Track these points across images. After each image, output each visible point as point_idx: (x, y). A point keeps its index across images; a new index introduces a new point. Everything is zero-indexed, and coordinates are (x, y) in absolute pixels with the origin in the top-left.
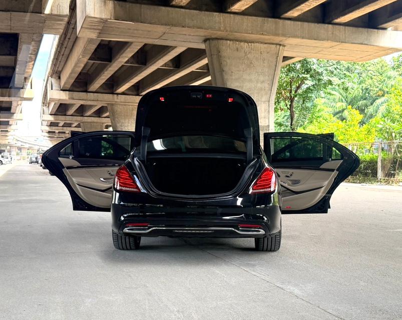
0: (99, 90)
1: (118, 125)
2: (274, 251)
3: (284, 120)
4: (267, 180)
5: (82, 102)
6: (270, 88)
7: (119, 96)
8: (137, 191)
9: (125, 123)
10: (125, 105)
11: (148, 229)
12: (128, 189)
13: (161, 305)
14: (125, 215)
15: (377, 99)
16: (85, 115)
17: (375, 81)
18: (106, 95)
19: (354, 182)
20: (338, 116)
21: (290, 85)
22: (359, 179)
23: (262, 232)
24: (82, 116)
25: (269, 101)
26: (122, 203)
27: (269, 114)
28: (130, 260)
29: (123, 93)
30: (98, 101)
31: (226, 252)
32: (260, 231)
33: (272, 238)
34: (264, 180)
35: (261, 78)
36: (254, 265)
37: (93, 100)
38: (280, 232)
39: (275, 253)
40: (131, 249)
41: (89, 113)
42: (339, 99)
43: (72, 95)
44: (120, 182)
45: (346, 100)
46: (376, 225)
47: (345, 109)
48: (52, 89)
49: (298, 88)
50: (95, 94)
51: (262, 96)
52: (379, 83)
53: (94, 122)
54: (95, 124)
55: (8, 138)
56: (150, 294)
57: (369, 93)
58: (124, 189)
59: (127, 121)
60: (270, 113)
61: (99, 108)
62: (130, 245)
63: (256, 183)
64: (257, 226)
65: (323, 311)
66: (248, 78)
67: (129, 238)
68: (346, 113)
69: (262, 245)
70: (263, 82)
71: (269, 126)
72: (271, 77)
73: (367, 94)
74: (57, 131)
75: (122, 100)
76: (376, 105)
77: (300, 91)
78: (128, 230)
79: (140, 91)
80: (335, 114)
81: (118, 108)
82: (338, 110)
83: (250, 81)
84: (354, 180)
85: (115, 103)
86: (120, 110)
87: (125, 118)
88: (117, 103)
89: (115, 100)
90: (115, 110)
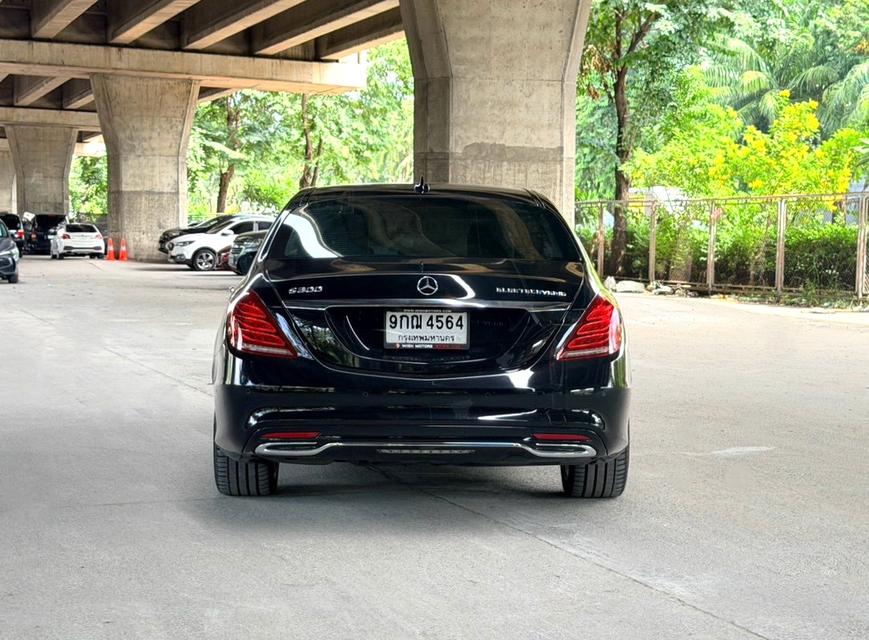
0: (67, 35)
1: (122, 135)
2: (611, 497)
3: (592, 120)
4: (599, 326)
5: (15, 69)
6: (565, 43)
7: (125, 50)
8: (286, 356)
9: (143, 129)
10: (141, 78)
11: (318, 446)
12: (265, 349)
13: (383, 622)
14: (260, 415)
15: (858, 62)
16: (20, 103)
17: (852, 9)
18: (87, 47)
19: (792, 304)
20: (744, 109)
21: (617, 26)
22: (805, 296)
23: (589, 451)
24: (11, 105)
25: (562, 80)
26: (250, 383)
27: (562, 117)
28: (267, 520)
29: (136, 45)
30: (63, 65)
31: (494, 500)
32: (584, 450)
33: (606, 465)
34: (592, 328)
35: (542, 15)
36: (568, 533)
37: (49, 64)
38: (626, 451)
39: (612, 501)
40: (259, 495)
41: (31, 98)
42: (751, 63)
44: (243, 332)
45: (768, 64)
46: (855, 429)
47: (766, 91)
49: (639, 36)
50: (56, 46)
51: (543, 67)
52: (863, 15)
53: (43, 124)
54: (48, 129)
56: (347, 599)
57: (834, 46)
58: (253, 348)
59: (147, 124)
60: (565, 113)
61: (58, 85)
62: (257, 485)
63: (574, 335)
64: (576, 437)
65: (742, 632)
66: (505, 15)
67: (256, 468)
68: (769, 103)
69: (582, 484)
70: (546, 26)
71: (561, 149)
72: (567, 14)
73: (829, 48)
75: (134, 65)
76: (853, 80)
77: (642, 45)
78: (268, 448)
79: (185, 37)
80: (739, 104)
81: (122, 88)
82: (746, 94)
83: (510, 23)
84: (792, 297)
85: (113, 71)
86: (127, 93)
87: (142, 116)
88: (118, 72)
89: (115, 63)
90: (111, 91)
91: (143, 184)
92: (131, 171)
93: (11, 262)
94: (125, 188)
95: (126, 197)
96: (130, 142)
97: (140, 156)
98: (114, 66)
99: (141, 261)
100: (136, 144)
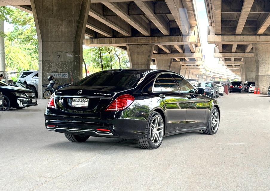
0: (243, 33)
1: (260, 60)
7: (261, 36)
10: (266, 43)
16: (246, 52)
18: (250, 36)
23: (110, 134)
29: (264, 34)
30: (243, 41)
43: (224, 38)
48: (209, 35)
55: (201, 70)
59: (267, 56)
63: (110, 105)
74: (233, 65)
75: (264, 40)
85: (257, 42)
86: (262, 48)
87: (266, 54)
88: (259, 42)
89: (258, 40)
90: (257, 48)
91: (265, 73)
92: (262, 70)
93: (212, 93)
94: (260, 74)
95: (260, 76)
96: (262, 61)
97: (265, 65)
98: (257, 41)
99: (264, 94)
100: (264, 62)
